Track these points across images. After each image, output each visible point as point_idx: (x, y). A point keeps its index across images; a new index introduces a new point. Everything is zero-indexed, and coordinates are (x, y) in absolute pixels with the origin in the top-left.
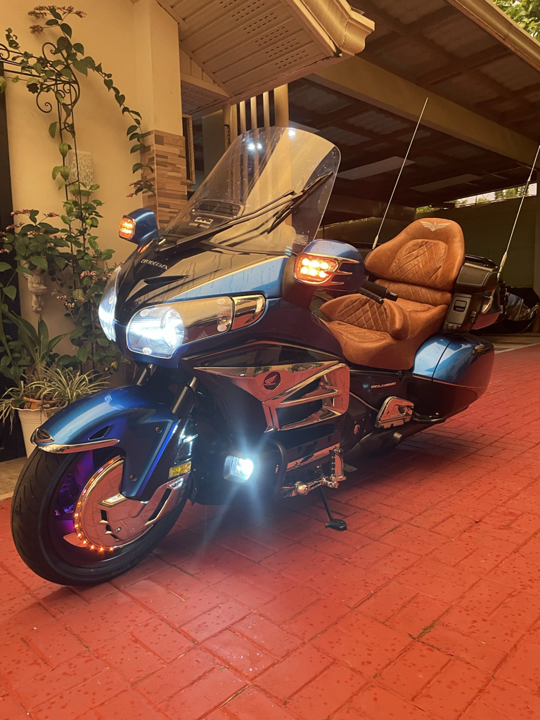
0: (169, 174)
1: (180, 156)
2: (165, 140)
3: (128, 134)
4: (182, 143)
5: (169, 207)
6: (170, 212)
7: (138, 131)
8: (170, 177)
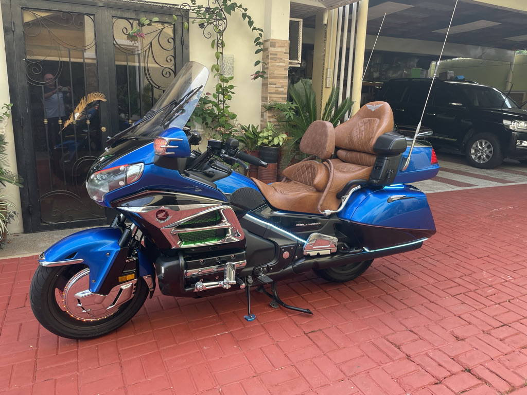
0: (277, 64)
1: (285, 53)
2: (277, 44)
3: (255, 42)
4: (288, 45)
5: (275, 84)
6: (276, 87)
7: (261, 41)
8: (278, 66)
